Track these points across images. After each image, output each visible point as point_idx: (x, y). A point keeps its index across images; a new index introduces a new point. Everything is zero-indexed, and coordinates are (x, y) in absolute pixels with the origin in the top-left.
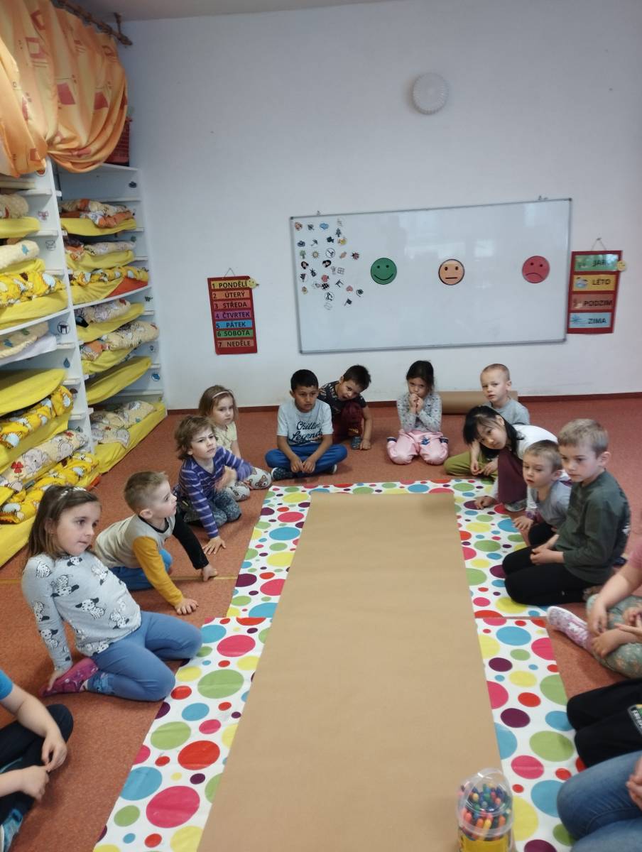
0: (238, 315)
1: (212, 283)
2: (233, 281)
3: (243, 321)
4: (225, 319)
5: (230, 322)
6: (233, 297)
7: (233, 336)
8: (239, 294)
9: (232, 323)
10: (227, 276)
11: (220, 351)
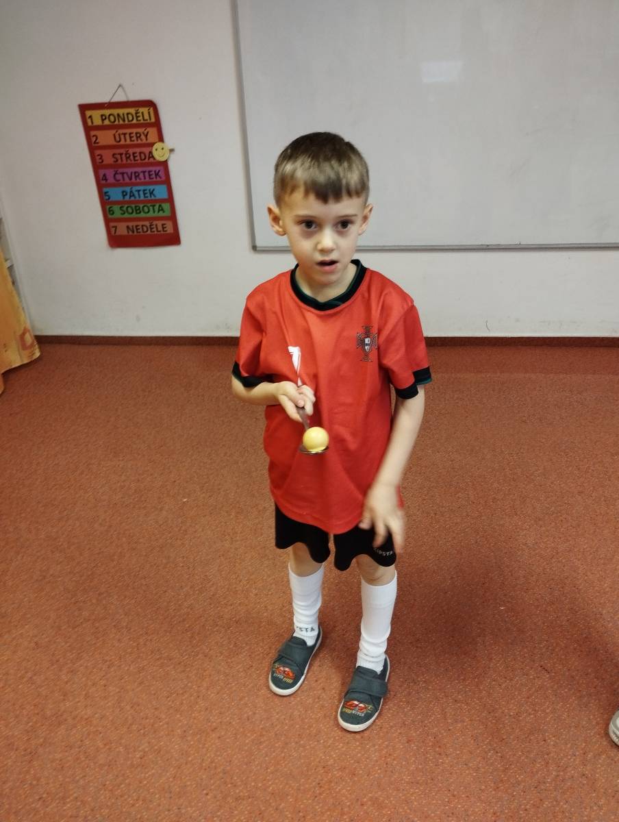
0: (141, 175)
1: (88, 113)
2: (126, 111)
3: (151, 187)
4: (117, 184)
5: (128, 189)
6: (128, 142)
7: (134, 215)
8: (138, 136)
9: (131, 192)
10: (113, 100)
11: (116, 241)
